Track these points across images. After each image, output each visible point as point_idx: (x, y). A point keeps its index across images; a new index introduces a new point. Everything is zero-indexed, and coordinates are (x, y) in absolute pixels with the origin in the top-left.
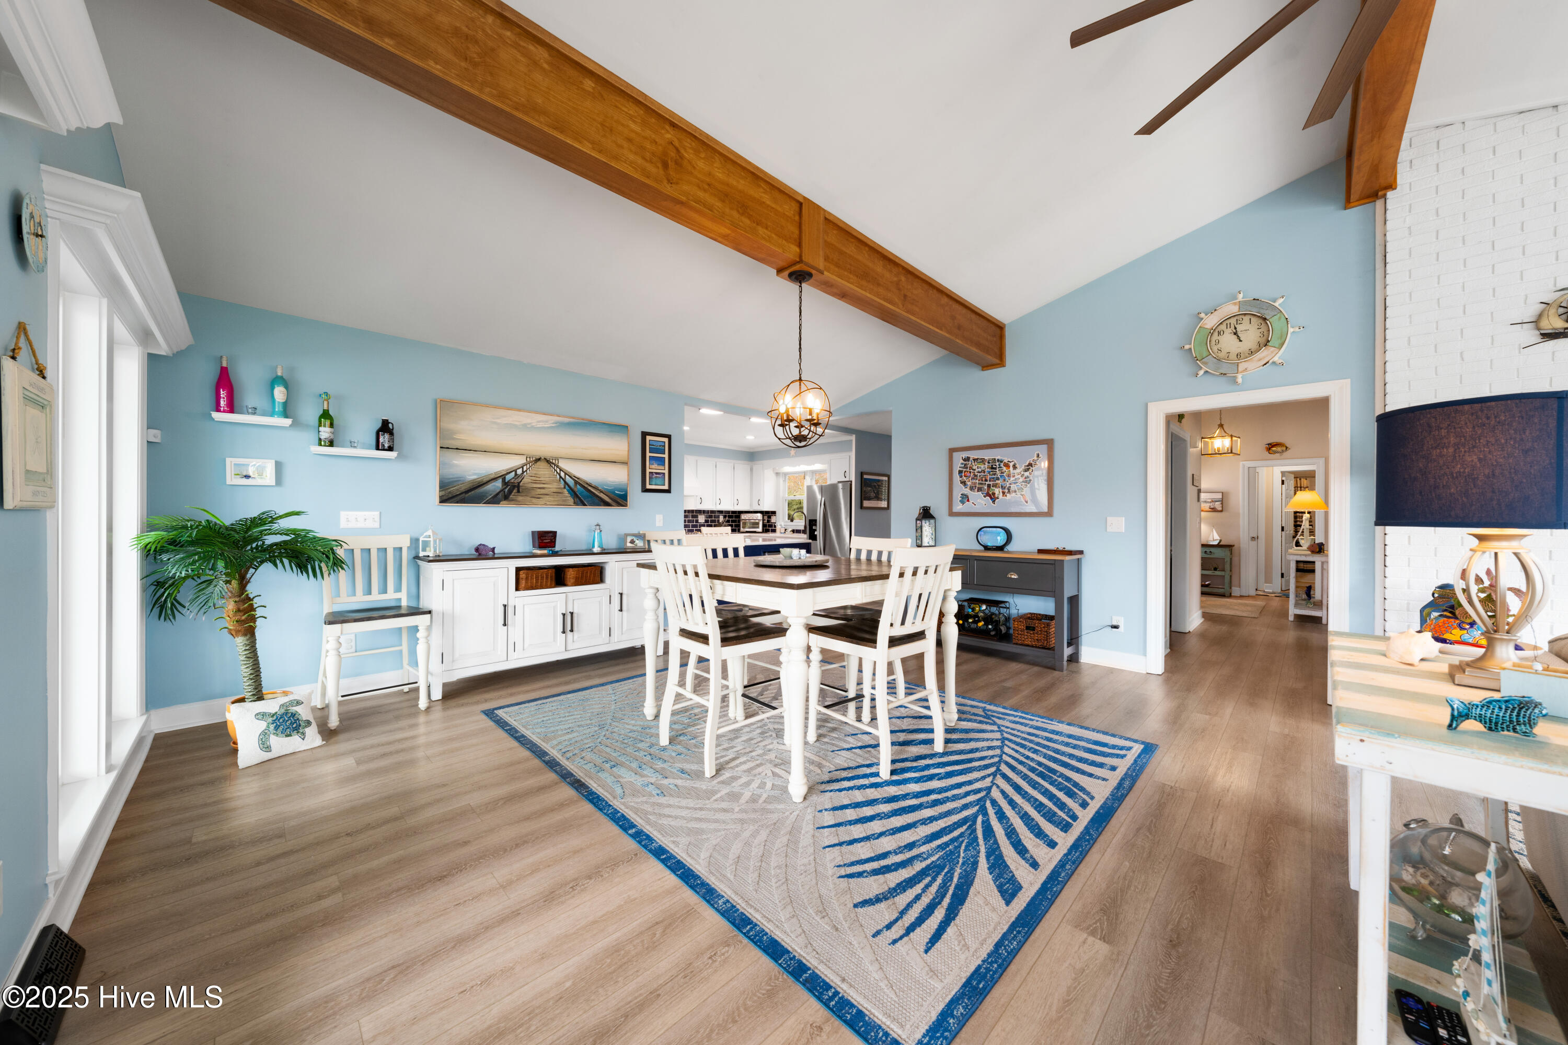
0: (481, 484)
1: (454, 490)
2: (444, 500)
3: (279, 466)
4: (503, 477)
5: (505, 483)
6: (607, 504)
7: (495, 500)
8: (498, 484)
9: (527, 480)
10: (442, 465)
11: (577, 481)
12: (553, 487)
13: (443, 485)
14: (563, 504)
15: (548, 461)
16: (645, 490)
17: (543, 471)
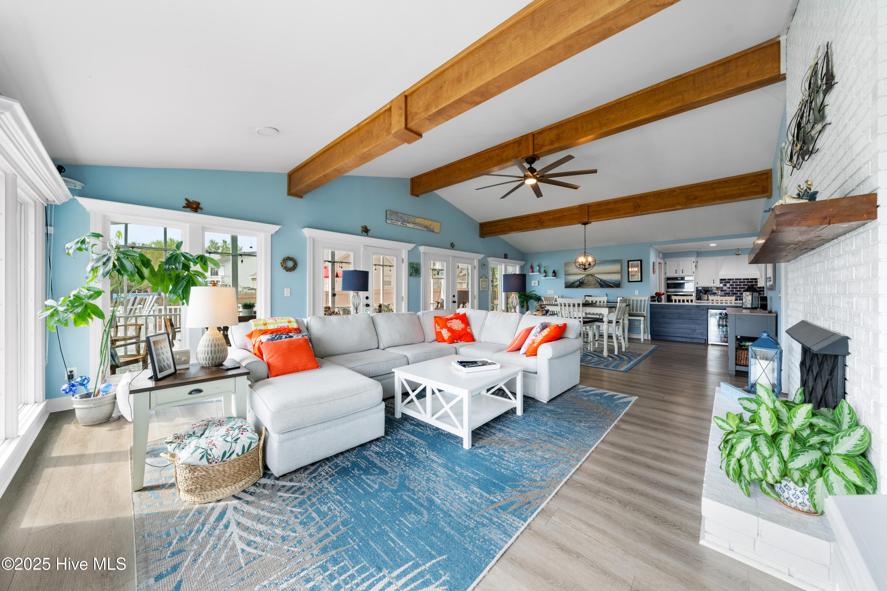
0: (574, 283)
1: (568, 285)
2: (566, 287)
3: (539, 282)
4: (579, 281)
5: (580, 282)
6: (612, 287)
7: (577, 287)
8: (578, 283)
9: (586, 281)
10: (565, 279)
11: (601, 280)
12: (593, 282)
13: (566, 284)
14: (597, 287)
15: (591, 275)
16: (629, 281)
17: (590, 278)
